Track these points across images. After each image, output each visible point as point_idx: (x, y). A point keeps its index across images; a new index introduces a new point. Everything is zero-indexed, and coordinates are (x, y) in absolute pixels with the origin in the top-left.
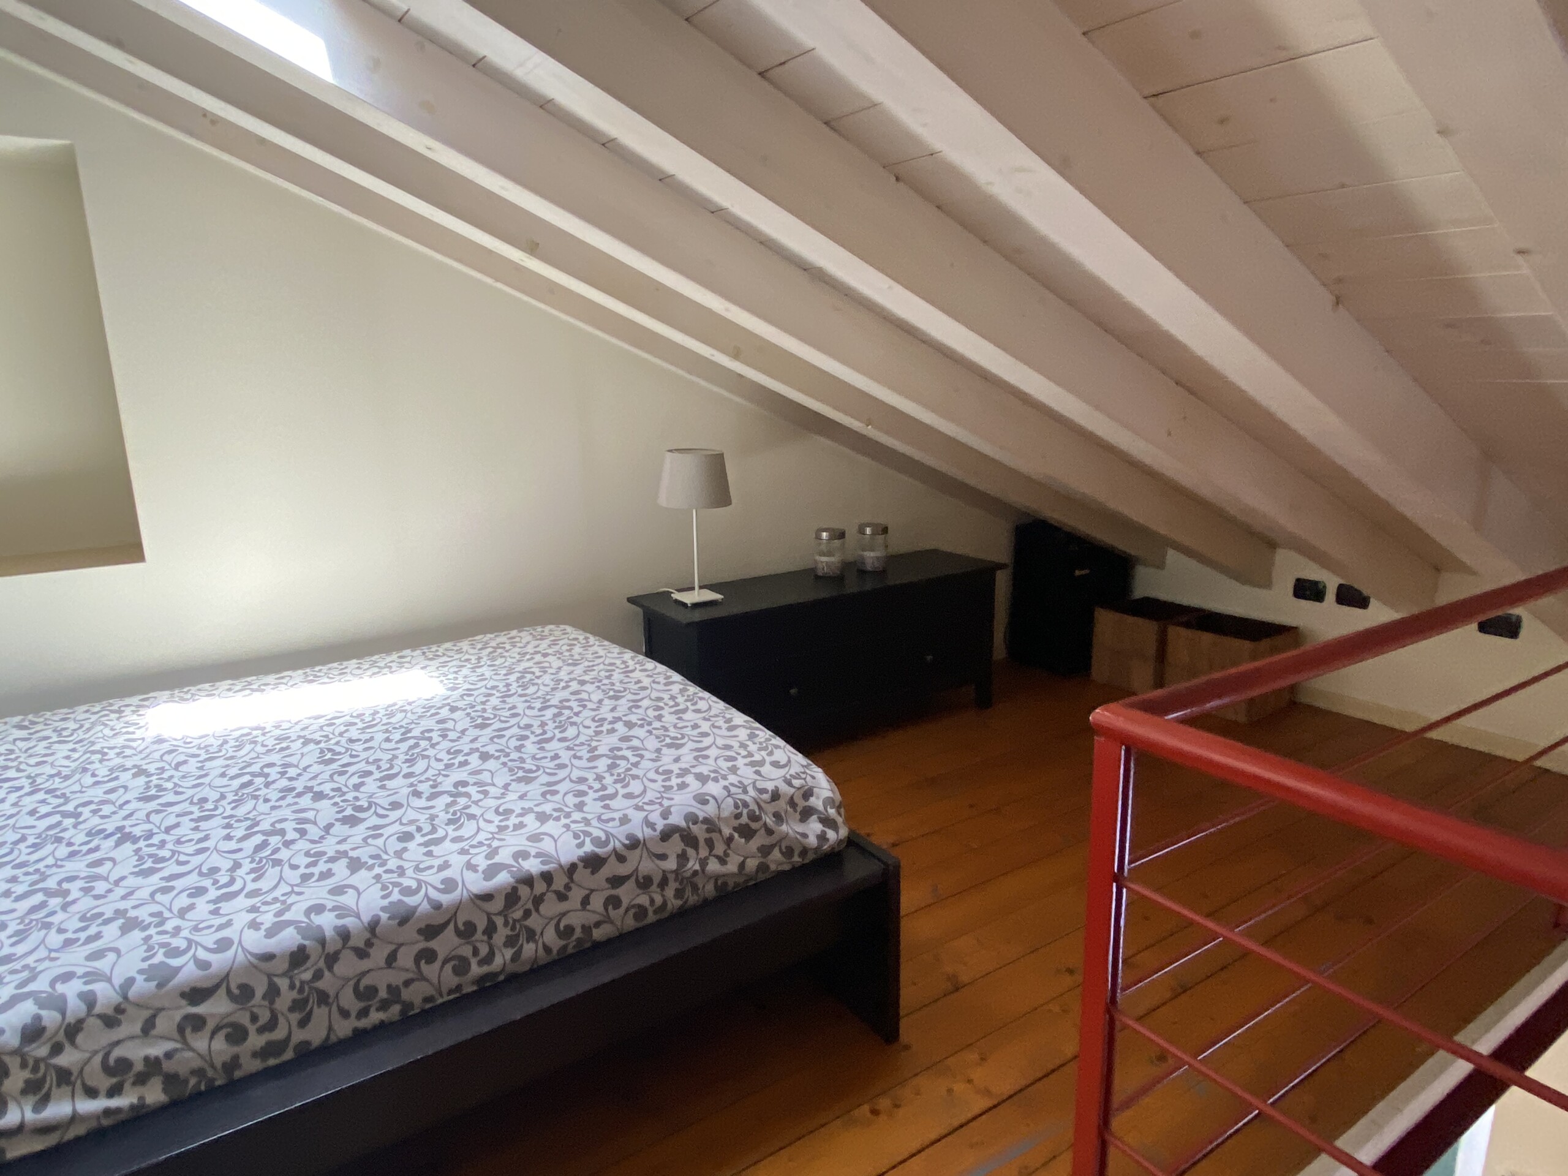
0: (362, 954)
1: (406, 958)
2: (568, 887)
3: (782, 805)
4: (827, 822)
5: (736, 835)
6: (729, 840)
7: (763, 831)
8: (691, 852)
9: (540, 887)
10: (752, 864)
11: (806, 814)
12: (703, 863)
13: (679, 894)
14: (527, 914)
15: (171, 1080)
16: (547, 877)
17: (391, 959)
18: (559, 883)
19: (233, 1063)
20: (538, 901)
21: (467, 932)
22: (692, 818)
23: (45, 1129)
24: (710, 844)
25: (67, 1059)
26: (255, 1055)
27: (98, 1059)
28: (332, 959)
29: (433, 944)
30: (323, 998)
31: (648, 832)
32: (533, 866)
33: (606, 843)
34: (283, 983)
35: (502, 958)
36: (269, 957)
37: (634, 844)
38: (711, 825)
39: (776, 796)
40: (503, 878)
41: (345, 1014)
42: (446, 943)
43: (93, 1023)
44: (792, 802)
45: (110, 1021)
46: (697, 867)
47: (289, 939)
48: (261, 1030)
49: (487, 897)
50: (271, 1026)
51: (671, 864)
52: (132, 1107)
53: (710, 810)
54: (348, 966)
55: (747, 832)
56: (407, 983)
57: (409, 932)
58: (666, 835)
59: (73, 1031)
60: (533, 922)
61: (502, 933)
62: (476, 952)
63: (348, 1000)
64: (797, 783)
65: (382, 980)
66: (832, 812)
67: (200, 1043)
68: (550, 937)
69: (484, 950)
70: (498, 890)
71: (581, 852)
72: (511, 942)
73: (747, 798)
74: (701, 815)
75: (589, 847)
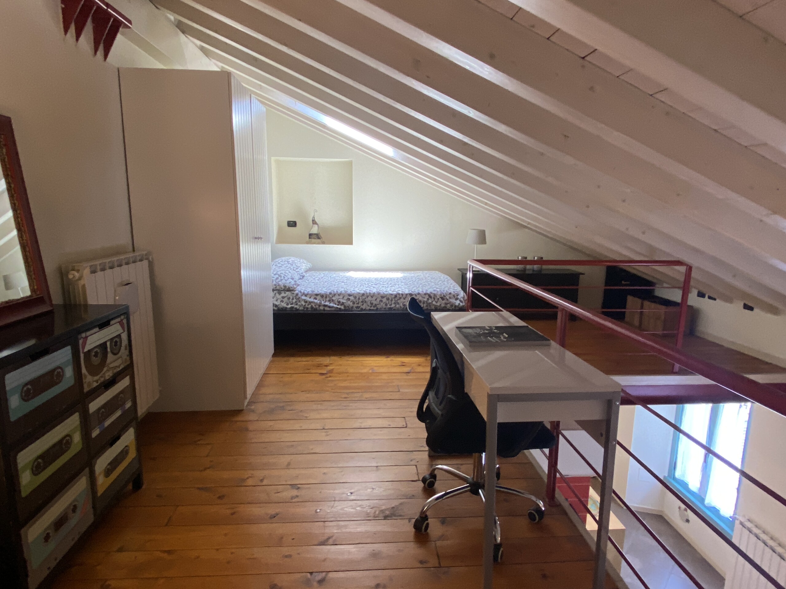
0: (372, 297)
1: (378, 300)
2: (406, 298)
3: (451, 296)
4: (461, 301)
5: (440, 299)
6: (438, 299)
7: (446, 300)
8: (430, 299)
9: (401, 296)
10: (443, 305)
11: (457, 299)
12: (432, 302)
13: (426, 306)
14: (398, 300)
15: (345, 306)
16: (402, 294)
17: (376, 300)
18: (404, 296)
19: (352, 307)
20: (400, 298)
21: (388, 299)
22: (431, 293)
23: (330, 307)
24: (434, 298)
25: (334, 298)
26: (356, 307)
27: (337, 300)
28: (368, 297)
29: (382, 299)
30: (366, 302)
31: (422, 293)
32: (400, 292)
33: (414, 292)
34: (361, 298)
35: (393, 306)
36: (359, 293)
37: (419, 294)
38: (435, 295)
39: (450, 294)
40: (395, 293)
41: (368, 306)
42: (384, 300)
43: (337, 295)
44: (454, 296)
45: (339, 295)
46: (431, 302)
47: (362, 292)
48: (357, 304)
49: (392, 294)
50: (358, 303)
51: (426, 300)
52: (340, 308)
53: (435, 292)
54: (370, 298)
55: (443, 299)
56: (378, 304)
57: (379, 296)
58: (425, 294)
59: (335, 295)
60: (399, 301)
61: (393, 302)
62: (389, 303)
63: (369, 304)
64: (456, 292)
65: (374, 302)
66: (462, 299)
67: (349, 302)
68: (401, 305)
69: (390, 304)
70: (394, 294)
71: (409, 292)
72: (395, 303)
73: (444, 292)
74: (433, 293)
75: (410, 292)
